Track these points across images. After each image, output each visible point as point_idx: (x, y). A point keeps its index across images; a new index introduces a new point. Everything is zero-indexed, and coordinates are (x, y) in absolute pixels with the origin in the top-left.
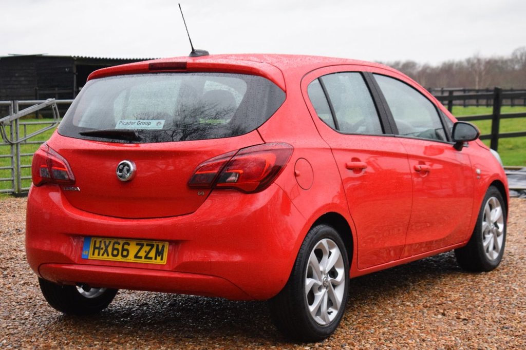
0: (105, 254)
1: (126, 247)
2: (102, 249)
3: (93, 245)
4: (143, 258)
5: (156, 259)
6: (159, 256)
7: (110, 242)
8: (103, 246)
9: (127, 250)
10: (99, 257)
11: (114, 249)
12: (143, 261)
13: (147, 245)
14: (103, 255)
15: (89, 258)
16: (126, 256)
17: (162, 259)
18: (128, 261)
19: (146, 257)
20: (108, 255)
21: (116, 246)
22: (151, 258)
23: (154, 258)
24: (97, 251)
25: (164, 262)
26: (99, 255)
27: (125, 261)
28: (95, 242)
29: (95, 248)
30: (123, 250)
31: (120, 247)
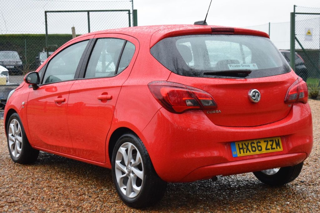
0: (248, 151)
1: (259, 144)
2: (245, 148)
3: (238, 147)
4: (270, 149)
5: (277, 148)
6: (278, 146)
7: (248, 143)
8: (244, 146)
9: (260, 146)
10: (244, 154)
11: (252, 147)
12: (271, 151)
13: (270, 141)
14: (246, 152)
15: (238, 156)
16: (261, 150)
17: (280, 148)
18: (263, 153)
19: (272, 149)
20: (250, 152)
21: (253, 145)
22: (274, 149)
23: (276, 148)
24: (242, 151)
25: (281, 149)
26: (244, 153)
27: (261, 153)
28: (239, 145)
29: (240, 149)
30: (258, 146)
31: (255, 145)
